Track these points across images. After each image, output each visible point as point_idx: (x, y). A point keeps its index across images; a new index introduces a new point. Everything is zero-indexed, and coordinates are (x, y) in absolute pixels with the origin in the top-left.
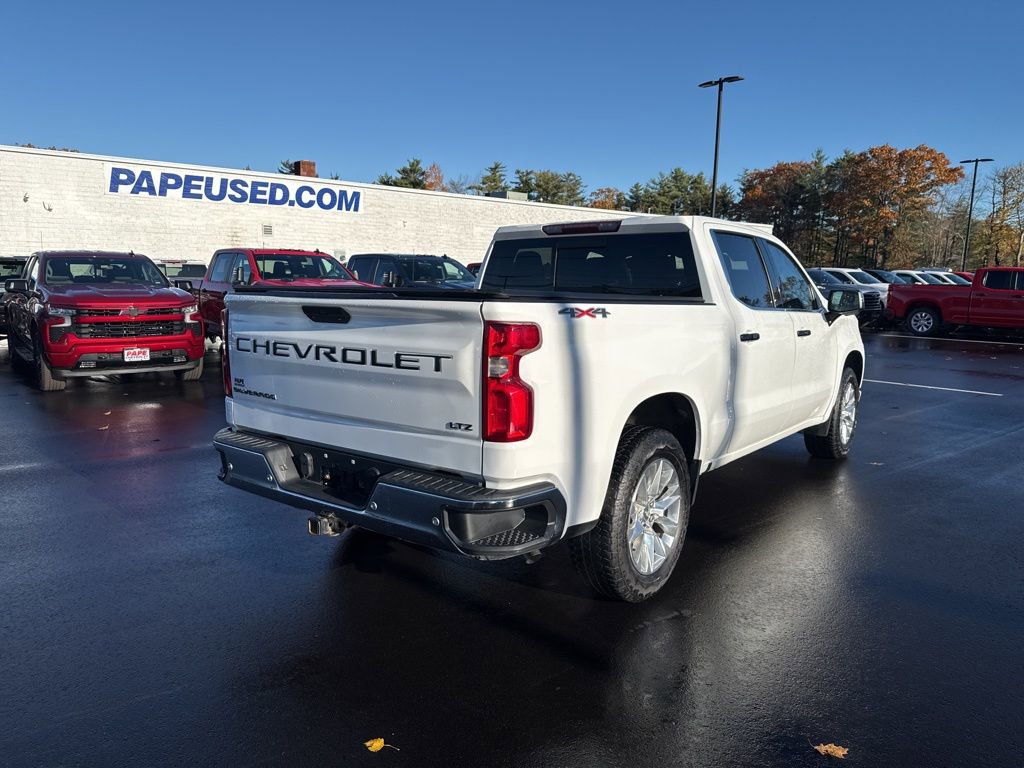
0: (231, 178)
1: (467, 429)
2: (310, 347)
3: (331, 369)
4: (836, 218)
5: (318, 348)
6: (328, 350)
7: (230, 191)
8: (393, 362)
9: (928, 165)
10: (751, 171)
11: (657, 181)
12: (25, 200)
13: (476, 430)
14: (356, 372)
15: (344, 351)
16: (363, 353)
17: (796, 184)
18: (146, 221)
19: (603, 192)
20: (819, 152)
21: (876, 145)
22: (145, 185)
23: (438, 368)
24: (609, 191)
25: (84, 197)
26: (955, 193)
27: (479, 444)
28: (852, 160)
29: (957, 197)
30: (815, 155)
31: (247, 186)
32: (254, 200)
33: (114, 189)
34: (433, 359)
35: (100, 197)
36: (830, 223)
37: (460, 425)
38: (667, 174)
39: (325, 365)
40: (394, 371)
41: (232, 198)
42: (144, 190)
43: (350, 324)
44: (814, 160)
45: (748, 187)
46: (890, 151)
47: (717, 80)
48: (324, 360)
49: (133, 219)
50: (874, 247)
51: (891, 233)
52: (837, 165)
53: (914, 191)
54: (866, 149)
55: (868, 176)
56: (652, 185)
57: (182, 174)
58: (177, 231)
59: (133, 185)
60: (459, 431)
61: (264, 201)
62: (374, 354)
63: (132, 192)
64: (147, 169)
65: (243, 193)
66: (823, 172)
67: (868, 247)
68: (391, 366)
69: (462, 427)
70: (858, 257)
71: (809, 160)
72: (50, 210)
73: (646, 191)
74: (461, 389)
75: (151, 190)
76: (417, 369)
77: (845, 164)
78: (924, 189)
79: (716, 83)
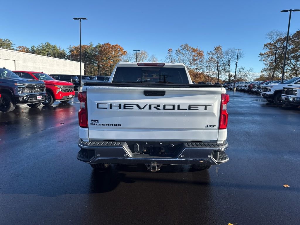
1: (213, 127)
2: (146, 105)
3: (157, 112)
4: (97, 62)
5: (150, 106)
6: (156, 106)
8: (188, 108)
9: (119, 49)
10: (72, 46)
11: (41, 46)
13: (217, 127)
14: (170, 112)
15: (164, 106)
16: (174, 106)
17: (86, 51)
19: (21, 47)
20: (91, 43)
21: (106, 43)
23: (206, 109)
24: (23, 47)
26: (126, 58)
27: (217, 131)
28: (100, 46)
29: (126, 59)
30: (90, 43)
34: (204, 106)
36: (96, 63)
37: (211, 126)
38: (44, 44)
39: (154, 111)
40: (188, 111)
43: (165, 96)
44: (90, 45)
45: (71, 51)
46: (110, 45)
47: (79, 18)
48: (153, 110)
50: (108, 71)
51: (112, 67)
52: (97, 47)
53: (116, 56)
54: (104, 44)
55: (104, 51)
56: (39, 47)
60: (210, 128)
62: (179, 106)
66: (93, 49)
67: (106, 71)
68: (186, 110)
69: (212, 126)
70: (104, 73)
71: (89, 45)
73: (37, 49)
74: (213, 115)
76: (198, 110)
77: (99, 47)
78: (119, 56)
79: (79, 19)
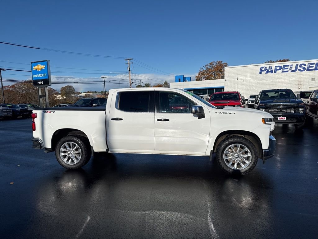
0: (299, 64)
7: (299, 68)
12: (238, 79)
18: (269, 81)
22: (270, 70)
25: (252, 76)
31: (306, 65)
32: (308, 70)
33: (260, 73)
35: (257, 76)
41: (300, 70)
42: (269, 72)
49: (266, 81)
57: (282, 65)
58: (279, 83)
59: (266, 71)
61: (312, 70)
63: (266, 73)
64: (270, 66)
65: (304, 68)
72: (243, 81)
75: (272, 72)
